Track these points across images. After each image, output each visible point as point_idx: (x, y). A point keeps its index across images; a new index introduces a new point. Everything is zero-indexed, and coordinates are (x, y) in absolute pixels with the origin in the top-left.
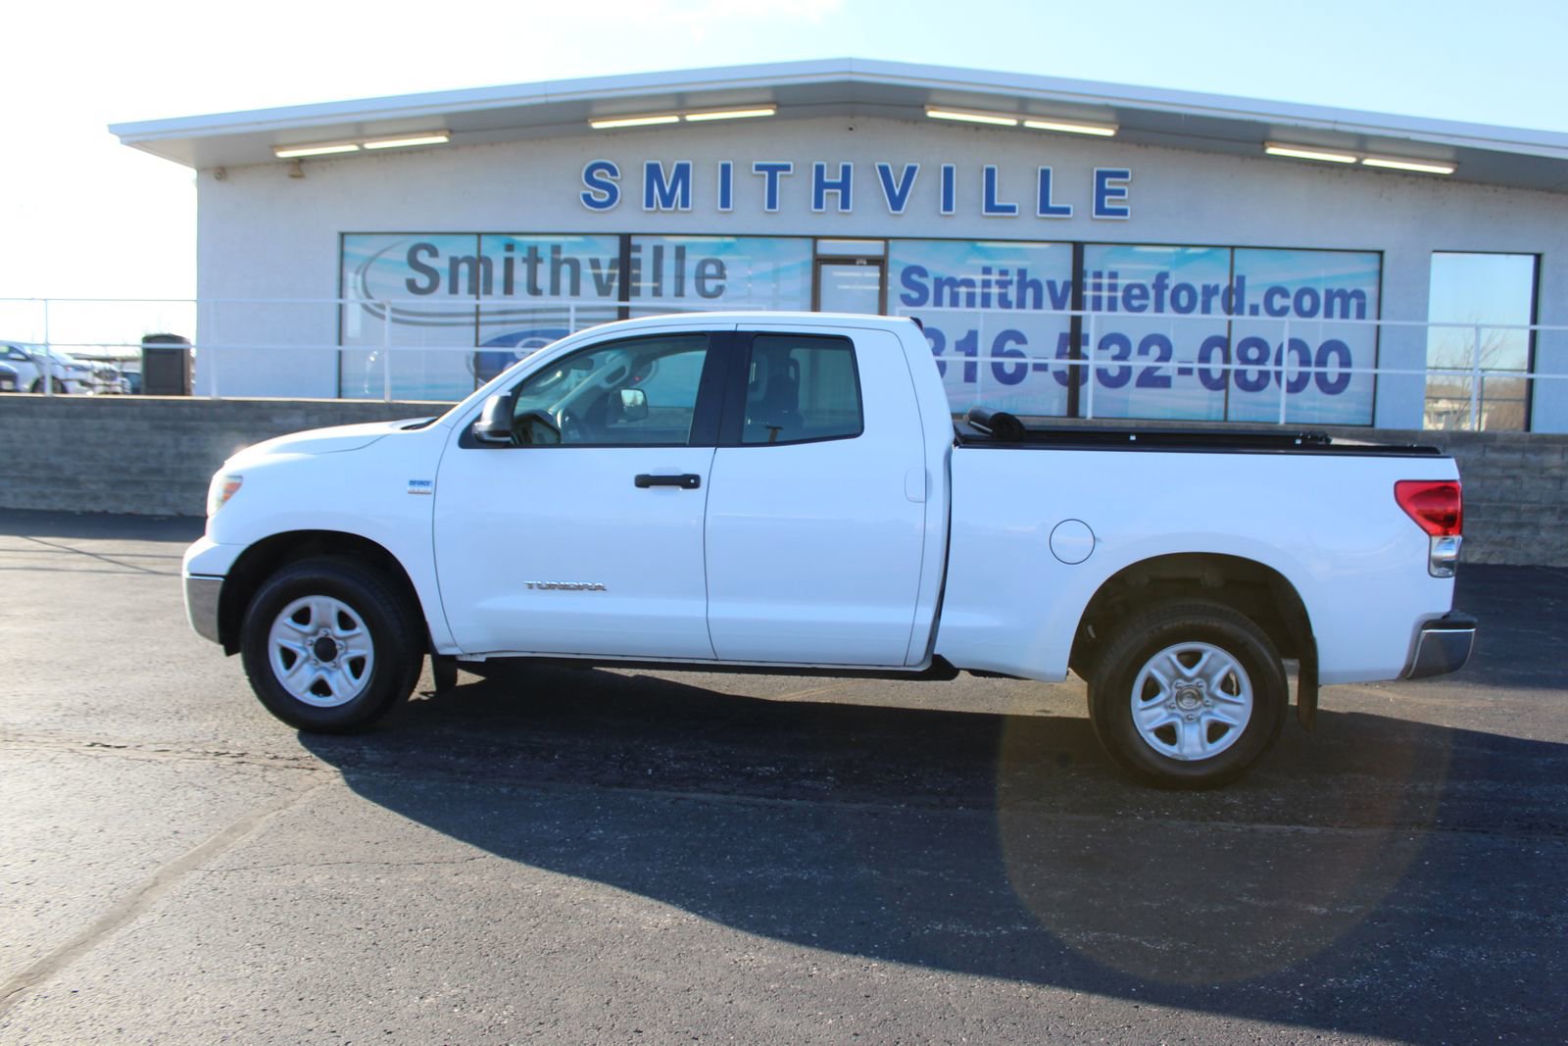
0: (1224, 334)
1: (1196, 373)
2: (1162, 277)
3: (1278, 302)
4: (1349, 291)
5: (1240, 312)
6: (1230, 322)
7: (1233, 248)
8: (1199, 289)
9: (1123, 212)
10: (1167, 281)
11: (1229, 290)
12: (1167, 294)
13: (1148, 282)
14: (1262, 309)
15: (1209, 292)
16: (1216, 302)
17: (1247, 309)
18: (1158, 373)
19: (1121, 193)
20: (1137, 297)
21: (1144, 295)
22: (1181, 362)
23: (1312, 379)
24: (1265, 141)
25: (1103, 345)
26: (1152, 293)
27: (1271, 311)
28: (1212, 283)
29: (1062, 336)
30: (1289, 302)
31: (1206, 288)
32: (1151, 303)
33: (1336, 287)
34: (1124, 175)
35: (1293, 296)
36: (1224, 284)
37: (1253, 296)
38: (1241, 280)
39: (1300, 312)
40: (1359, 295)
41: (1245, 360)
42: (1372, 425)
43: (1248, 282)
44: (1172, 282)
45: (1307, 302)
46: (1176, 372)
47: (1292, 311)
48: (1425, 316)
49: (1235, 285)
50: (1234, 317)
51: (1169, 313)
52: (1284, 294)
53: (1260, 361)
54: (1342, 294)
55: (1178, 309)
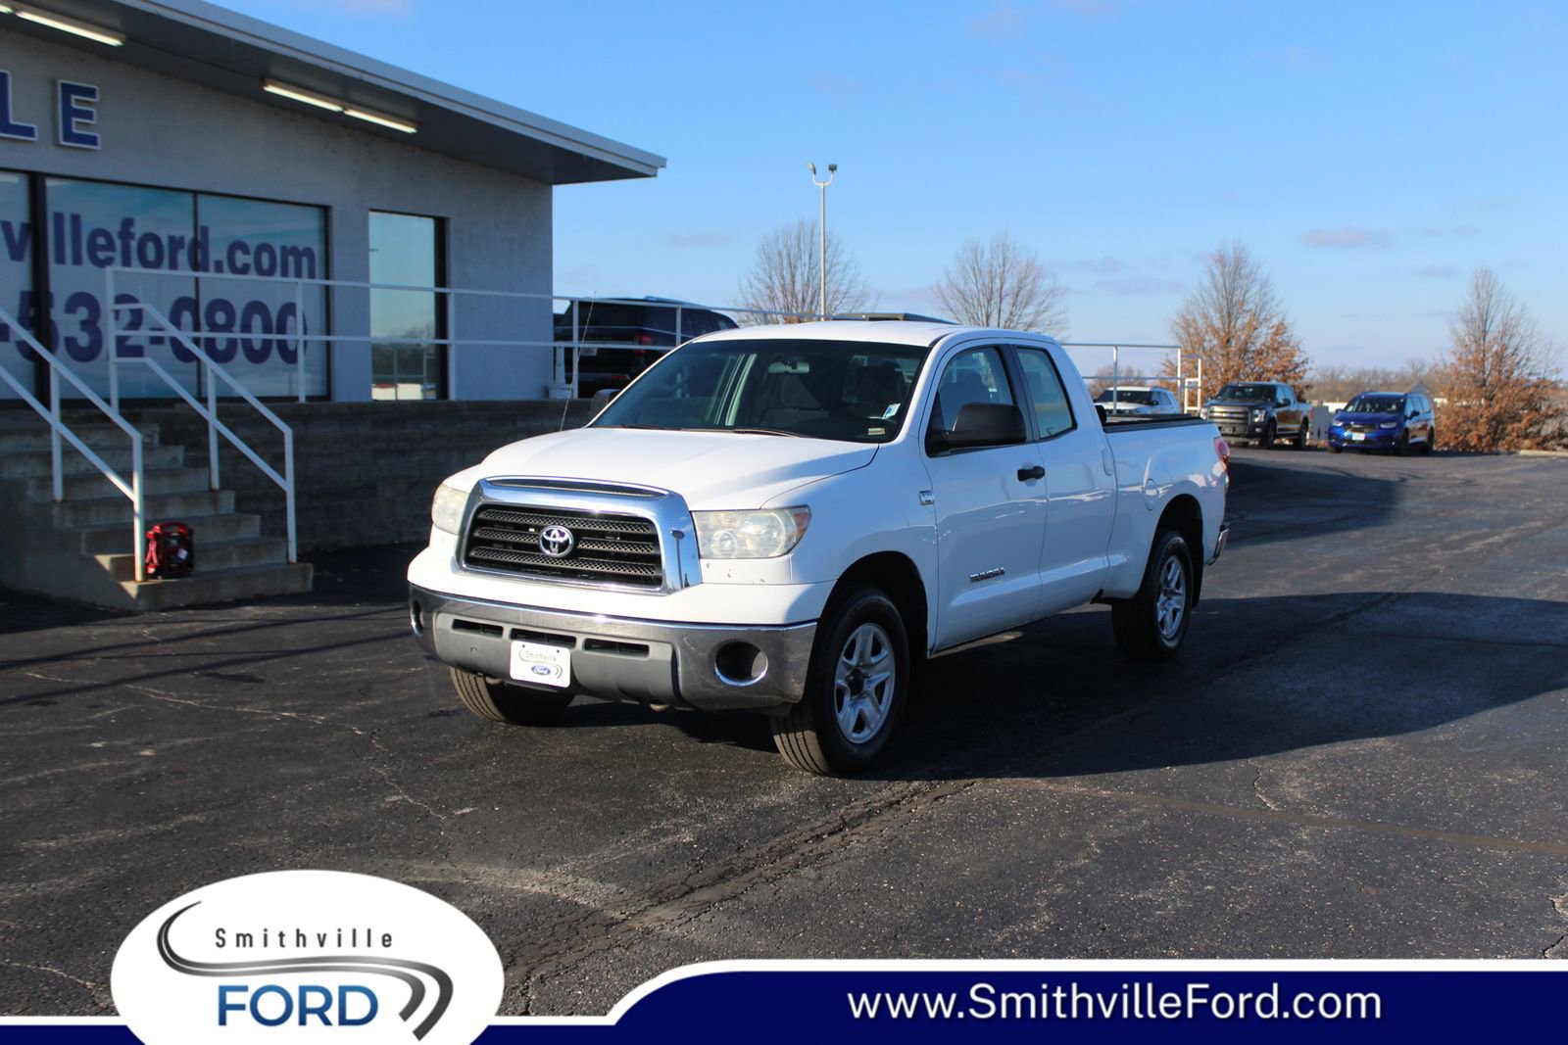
0: (192, 295)
1: (167, 342)
2: (128, 223)
3: (241, 259)
4: (301, 248)
5: (206, 269)
6: (197, 280)
7: (195, 193)
8: (165, 241)
9: (92, 140)
10: (132, 230)
11: (195, 243)
12: (134, 244)
13: (114, 228)
14: (225, 266)
15: (176, 243)
16: (183, 257)
17: (212, 266)
18: (130, 342)
19: (89, 115)
20: (103, 248)
21: (110, 247)
22: (152, 329)
23: (275, 346)
24: (265, 78)
25: (71, 306)
26: (118, 243)
27: (235, 270)
28: (177, 234)
29: (23, 293)
30: (249, 259)
31: (172, 239)
32: (118, 256)
33: (289, 245)
34: (91, 93)
35: (252, 250)
36: (189, 235)
37: (217, 253)
38: (205, 230)
39: (261, 272)
40: (309, 252)
41: (214, 327)
42: (327, 397)
43: (212, 235)
44: (138, 231)
45: (265, 258)
46: (147, 340)
47: (253, 269)
48: (367, 279)
49: (199, 237)
50: (200, 274)
51: (137, 268)
52: (246, 251)
53: (227, 327)
54: (294, 251)
55: (145, 263)
